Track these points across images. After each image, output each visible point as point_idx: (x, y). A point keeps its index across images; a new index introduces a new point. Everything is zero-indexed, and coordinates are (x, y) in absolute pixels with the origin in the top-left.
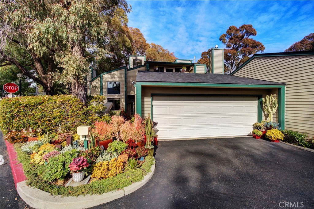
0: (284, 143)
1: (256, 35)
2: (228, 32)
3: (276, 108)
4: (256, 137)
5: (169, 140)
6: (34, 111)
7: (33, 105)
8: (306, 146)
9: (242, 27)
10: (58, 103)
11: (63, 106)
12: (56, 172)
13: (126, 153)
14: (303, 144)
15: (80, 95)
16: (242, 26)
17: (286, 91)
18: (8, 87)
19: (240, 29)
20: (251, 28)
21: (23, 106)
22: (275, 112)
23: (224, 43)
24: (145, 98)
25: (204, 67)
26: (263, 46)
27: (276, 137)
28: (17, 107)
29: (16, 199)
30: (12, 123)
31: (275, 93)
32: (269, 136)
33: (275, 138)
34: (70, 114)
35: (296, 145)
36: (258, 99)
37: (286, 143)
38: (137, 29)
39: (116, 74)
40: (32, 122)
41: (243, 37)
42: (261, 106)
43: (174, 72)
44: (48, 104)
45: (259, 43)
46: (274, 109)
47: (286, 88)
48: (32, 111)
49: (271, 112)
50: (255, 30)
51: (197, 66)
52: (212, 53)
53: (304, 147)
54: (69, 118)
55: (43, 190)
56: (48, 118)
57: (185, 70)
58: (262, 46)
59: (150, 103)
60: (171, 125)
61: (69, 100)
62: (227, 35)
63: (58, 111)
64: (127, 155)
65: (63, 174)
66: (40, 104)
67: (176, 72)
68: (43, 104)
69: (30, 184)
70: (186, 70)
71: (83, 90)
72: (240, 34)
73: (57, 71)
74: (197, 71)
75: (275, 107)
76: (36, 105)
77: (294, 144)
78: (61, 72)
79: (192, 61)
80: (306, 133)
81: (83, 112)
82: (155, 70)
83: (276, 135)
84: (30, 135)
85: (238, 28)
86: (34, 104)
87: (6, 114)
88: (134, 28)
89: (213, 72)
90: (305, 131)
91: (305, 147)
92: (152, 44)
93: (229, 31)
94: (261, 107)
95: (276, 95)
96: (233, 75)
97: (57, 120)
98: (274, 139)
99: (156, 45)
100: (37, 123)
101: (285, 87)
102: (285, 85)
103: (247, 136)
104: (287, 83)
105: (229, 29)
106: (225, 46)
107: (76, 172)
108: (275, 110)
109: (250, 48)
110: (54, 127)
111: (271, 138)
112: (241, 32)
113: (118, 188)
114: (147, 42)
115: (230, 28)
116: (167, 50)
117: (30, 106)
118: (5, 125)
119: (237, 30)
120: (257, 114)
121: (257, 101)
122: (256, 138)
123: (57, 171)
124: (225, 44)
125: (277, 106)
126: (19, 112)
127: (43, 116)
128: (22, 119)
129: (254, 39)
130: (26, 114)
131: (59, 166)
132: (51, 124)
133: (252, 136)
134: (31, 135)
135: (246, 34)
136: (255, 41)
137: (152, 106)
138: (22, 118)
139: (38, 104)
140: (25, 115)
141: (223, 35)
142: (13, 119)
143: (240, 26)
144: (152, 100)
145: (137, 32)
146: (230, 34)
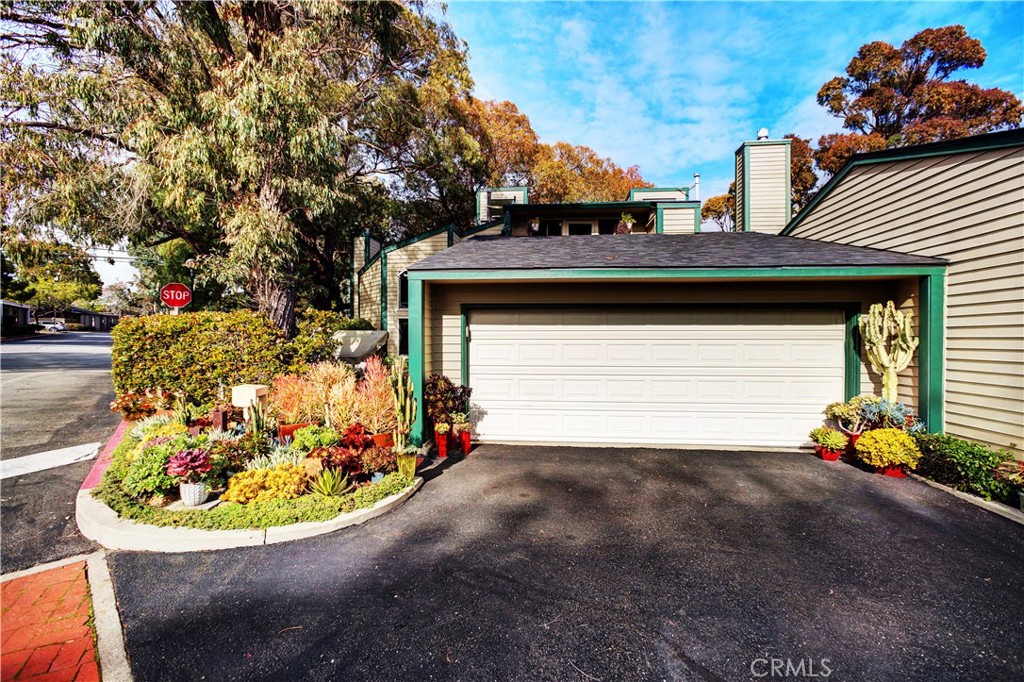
0: (922, 482)
1: (980, 63)
2: (851, 69)
3: (910, 353)
4: (824, 456)
5: (514, 444)
6: (171, 351)
7: (169, 334)
8: (995, 497)
9: (914, 41)
10: (222, 330)
11: (231, 338)
12: (147, 477)
13: (319, 455)
14: (983, 486)
15: (276, 310)
16: (916, 37)
17: (949, 287)
18: (170, 294)
19: (904, 50)
20: (957, 39)
21: (151, 337)
22: (904, 367)
23: (836, 110)
24: (444, 317)
25: (693, 211)
26: (1019, 102)
27: (887, 455)
28: (139, 339)
29: (67, 518)
30: (131, 374)
31: (910, 298)
32: (863, 452)
33: (881, 460)
34: (246, 358)
35: (958, 489)
36: (847, 319)
37: (929, 482)
38: (507, 104)
39: (422, 248)
40: (168, 374)
41: (918, 78)
42: (857, 344)
43: (595, 232)
44: (201, 332)
45: (1000, 92)
46: (902, 353)
47: (950, 275)
48: (168, 348)
49: (893, 364)
50: (975, 44)
51: (665, 212)
52: (743, 158)
53: (984, 497)
54: (243, 366)
55: (112, 507)
56: (198, 367)
57: (630, 225)
58: (1013, 106)
59: (459, 331)
60: (527, 398)
61: (245, 323)
62: (852, 79)
63: (220, 349)
64: (320, 459)
65: (161, 482)
66: (184, 331)
67: (601, 232)
68: (190, 333)
69: (96, 494)
70: (634, 225)
71: (282, 297)
72: (904, 68)
73: (213, 252)
74: (665, 228)
75: (904, 346)
76: (177, 334)
77: (953, 487)
78: (225, 256)
79: (687, 190)
80: (1013, 447)
81: (275, 353)
82: (530, 229)
83: (885, 448)
84: (158, 405)
85: (898, 47)
86: (173, 332)
87: (120, 354)
88: (499, 101)
89: (746, 226)
90: (1007, 442)
91: (989, 498)
92: (561, 146)
93: (859, 63)
94: (855, 348)
95: (912, 305)
96: (791, 234)
97: (218, 370)
98: (878, 463)
99: (573, 146)
100: (178, 378)
101: (944, 271)
102: (947, 264)
103: (801, 448)
104: (952, 258)
105: (857, 56)
106: (841, 121)
107: (186, 482)
108: (904, 359)
109: (946, 120)
110: (212, 389)
111: (871, 460)
112: (910, 62)
113: (254, 524)
114: (541, 141)
115: (860, 53)
116: (608, 160)
117: (165, 338)
118: (119, 378)
119: (892, 56)
120: (842, 372)
121: (842, 327)
122: (821, 458)
123: (149, 475)
124: (841, 114)
125: (914, 344)
126: (142, 349)
127: (190, 361)
128: (148, 366)
129: (970, 83)
130: (156, 355)
131: (156, 466)
132: (207, 380)
133: (814, 451)
134: (160, 404)
135: (934, 67)
136: (974, 91)
137: (467, 340)
138: (149, 363)
139: (180, 333)
140: (155, 358)
141: (830, 83)
142: (132, 367)
143: (908, 39)
144: (467, 323)
145: (508, 113)
146: (863, 76)
